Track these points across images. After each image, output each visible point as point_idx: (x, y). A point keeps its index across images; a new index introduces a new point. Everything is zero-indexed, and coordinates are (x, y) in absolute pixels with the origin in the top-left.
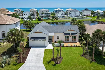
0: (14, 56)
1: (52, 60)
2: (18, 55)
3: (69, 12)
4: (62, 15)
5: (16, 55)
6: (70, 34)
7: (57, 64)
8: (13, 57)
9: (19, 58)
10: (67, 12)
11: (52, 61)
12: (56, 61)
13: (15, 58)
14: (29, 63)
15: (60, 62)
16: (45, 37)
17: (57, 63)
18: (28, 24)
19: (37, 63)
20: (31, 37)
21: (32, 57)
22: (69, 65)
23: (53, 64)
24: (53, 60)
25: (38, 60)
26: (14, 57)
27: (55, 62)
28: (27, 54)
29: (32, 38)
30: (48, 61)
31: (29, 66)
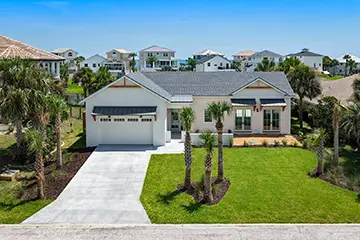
0: (11, 175)
1: (183, 190)
2: (30, 175)
3: (243, 64)
4: (219, 68)
5: (23, 175)
6: (258, 101)
7: (203, 202)
8: (9, 180)
9: (35, 183)
10: (239, 64)
11: (182, 194)
12: (201, 194)
13: (14, 185)
14: (78, 199)
15: (219, 197)
16: (155, 108)
17: (206, 201)
18: (93, 79)
19: (112, 201)
20: (95, 108)
21: (94, 181)
22: (259, 209)
23: (188, 205)
24: (187, 188)
25: (118, 191)
26: (13, 180)
27: (197, 198)
28: (73, 169)
29: (97, 109)
30: (162, 193)
31: (75, 212)
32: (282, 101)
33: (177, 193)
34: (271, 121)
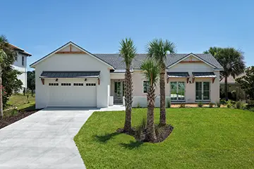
1: (122, 132)
6: (190, 74)
17: (148, 140)
23: (128, 143)
27: (138, 138)
32: (213, 74)
33: (115, 134)
34: (203, 92)
